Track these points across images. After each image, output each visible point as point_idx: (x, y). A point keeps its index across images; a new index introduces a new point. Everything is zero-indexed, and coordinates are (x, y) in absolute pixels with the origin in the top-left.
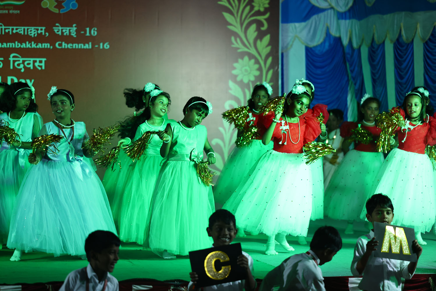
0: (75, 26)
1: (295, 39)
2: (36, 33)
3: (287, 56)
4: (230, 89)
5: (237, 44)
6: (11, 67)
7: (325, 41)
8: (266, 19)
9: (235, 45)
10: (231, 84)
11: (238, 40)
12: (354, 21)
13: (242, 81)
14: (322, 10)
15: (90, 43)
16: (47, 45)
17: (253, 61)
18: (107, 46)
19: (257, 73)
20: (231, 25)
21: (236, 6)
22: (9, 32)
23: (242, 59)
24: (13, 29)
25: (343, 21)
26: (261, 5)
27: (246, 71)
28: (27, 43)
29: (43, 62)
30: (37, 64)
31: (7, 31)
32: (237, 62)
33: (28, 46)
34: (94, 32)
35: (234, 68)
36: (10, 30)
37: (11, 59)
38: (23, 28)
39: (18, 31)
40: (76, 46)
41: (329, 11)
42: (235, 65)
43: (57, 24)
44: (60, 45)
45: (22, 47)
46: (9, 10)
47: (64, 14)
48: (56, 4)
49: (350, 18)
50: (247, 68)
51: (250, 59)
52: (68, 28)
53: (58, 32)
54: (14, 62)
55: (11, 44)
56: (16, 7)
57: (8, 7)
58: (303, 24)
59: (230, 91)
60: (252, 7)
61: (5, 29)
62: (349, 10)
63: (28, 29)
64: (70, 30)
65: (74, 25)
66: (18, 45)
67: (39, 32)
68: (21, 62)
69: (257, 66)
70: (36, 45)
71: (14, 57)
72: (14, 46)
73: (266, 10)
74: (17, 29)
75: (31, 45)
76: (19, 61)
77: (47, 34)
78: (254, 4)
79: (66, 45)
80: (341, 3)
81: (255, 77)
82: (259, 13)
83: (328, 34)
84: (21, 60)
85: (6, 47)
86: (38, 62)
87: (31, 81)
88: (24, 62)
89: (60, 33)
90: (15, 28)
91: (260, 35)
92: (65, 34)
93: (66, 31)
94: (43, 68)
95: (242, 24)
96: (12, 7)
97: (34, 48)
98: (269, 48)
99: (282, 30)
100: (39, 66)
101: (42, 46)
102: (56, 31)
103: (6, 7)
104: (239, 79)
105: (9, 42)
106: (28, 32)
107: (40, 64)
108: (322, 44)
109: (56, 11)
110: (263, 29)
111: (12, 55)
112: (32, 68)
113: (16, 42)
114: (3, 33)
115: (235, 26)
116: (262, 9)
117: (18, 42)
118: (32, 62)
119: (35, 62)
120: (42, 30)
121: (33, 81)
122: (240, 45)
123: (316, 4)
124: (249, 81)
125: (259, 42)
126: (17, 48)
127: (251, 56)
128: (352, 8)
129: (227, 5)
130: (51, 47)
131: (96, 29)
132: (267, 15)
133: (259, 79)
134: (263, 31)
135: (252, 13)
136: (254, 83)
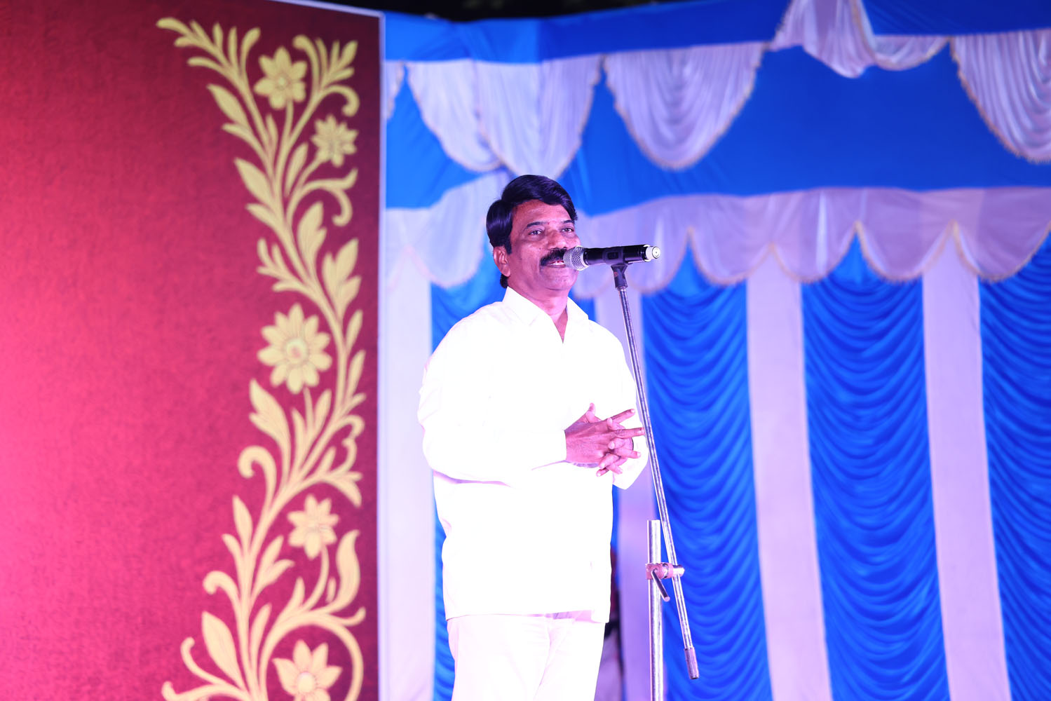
4: (257, 412)
5: (272, 266)
8: (347, 192)
9: (269, 269)
10: (257, 394)
11: (276, 251)
13: (284, 387)
17: (313, 322)
19: (324, 362)
20: (255, 200)
21: (270, 139)
23: (286, 312)
26: (338, 144)
27: (297, 351)
32: (271, 322)
35: (265, 343)
42: (268, 332)
50: (300, 344)
51: (306, 316)
59: (253, 419)
60: (312, 152)
69: (323, 340)
73: (349, 162)
78: (316, 140)
81: (320, 373)
82: (328, 171)
91: (333, 243)
95: (286, 203)
98: (356, 283)
104: (276, 379)
110: (339, 221)
115: (268, 208)
116: (338, 160)
122: (281, 269)
124: (305, 386)
125: (328, 262)
127: (310, 309)
129: (247, 135)
132: (351, 179)
133: (328, 380)
134: (339, 229)
135: (314, 166)
136: (316, 393)
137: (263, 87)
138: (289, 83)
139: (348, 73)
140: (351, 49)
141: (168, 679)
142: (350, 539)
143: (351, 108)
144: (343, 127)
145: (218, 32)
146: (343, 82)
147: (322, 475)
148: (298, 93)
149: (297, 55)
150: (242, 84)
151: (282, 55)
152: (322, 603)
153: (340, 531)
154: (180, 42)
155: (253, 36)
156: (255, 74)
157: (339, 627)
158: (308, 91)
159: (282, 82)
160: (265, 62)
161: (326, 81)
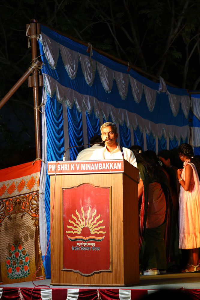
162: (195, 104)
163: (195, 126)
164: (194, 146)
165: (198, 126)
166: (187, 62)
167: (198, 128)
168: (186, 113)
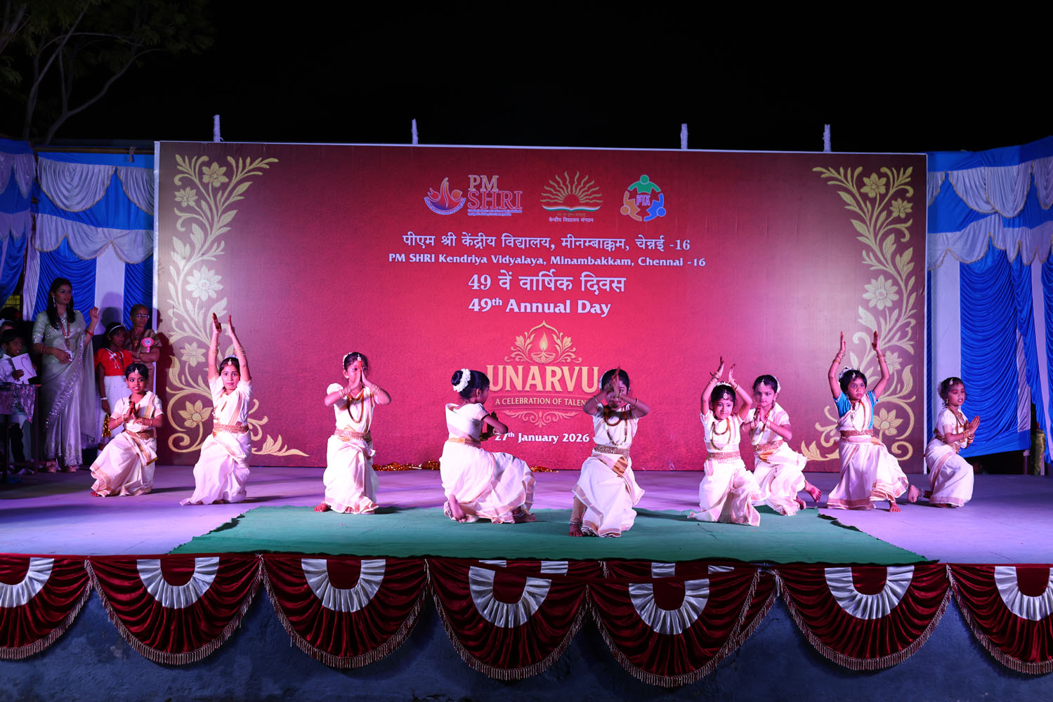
0: (663, 238)
1: (946, 254)
2: (614, 246)
3: (935, 275)
4: (861, 318)
5: (869, 260)
6: (583, 289)
7: (986, 255)
8: (907, 228)
9: (868, 262)
10: (861, 311)
11: (871, 254)
12: (1024, 228)
13: (875, 307)
14: (984, 216)
15: (681, 259)
16: (627, 262)
17: (890, 281)
18: (702, 263)
19: (896, 297)
20: (861, 235)
21: (868, 211)
22: (580, 244)
23: (877, 279)
24: (585, 242)
25: (1011, 229)
26: (902, 209)
27: (881, 294)
28: (603, 258)
29: (623, 282)
30: (614, 285)
31: (578, 243)
32: (869, 283)
33: (604, 262)
34: (687, 246)
35: (867, 291)
36: (582, 243)
37: (583, 279)
38: (597, 240)
39: (591, 244)
40: (663, 262)
41: (993, 216)
42: (867, 287)
43: (640, 236)
44: (644, 261)
45: (596, 263)
46: (580, 218)
47: (648, 222)
48: (639, 210)
49: (1019, 226)
50: (883, 291)
51: (886, 279)
52: (654, 241)
53: (641, 245)
54: (586, 282)
55: (582, 260)
56: (589, 214)
57: (580, 214)
58: (958, 234)
59: (860, 320)
60: (890, 213)
61: (575, 241)
62: (1019, 215)
63: (603, 242)
64: (656, 242)
65: (661, 237)
66: (591, 262)
67: (618, 245)
68: (595, 282)
69: (895, 288)
70: (614, 262)
71: (586, 276)
72: (586, 263)
73: (908, 217)
74: (590, 242)
75: (607, 262)
76: (593, 281)
77: (627, 247)
78: (891, 208)
79: (651, 261)
80: (1010, 205)
81: (893, 301)
82: (898, 220)
83: (991, 246)
84: (595, 279)
85: (576, 263)
86: (616, 282)
87: (607, 307)
88: (598, 282)
89: (643, 246)
90: (587, 240)
91: (900, 249)
92: (650, 248)
93: (652, 244)
94: (623, 290)
95: (876, 236)
96: (584, 214)
97: (611, 265)
98: (912, 264)
99: (929, 242)
100: (617, 287)
101: (621, 262)
102: (638, 243)
103: (577, 214)
104: (871, 304)
105: (580, 258)
106: (603, 245)
107: (619, 285)
108: (982, 258)
109: (639, 219)
110: (903, 240)
111: (583, 274)
112: (608, 290)
113: (589, 258)
114: (573, 247)
115: (867, 237)
116: (903, 216)
117: (591, 258)
118: (608, 283)
119: (612, 282)
120: (621, 242)
121: (609, 305)
122: (874, 262)
123: (976, 208)
124: (885, 307)
125: (898, 257)
126: (590, 265)
127: (888, 276)
128: (1022, 211)
129: (857, 210)
130: (633, 264)
131: (689, 242)
132: (910, 223)
133: (898, 304)
134: (904, 243)
135: (890, 219)
136: (891, 310)
137: (864, 190)
138: (878, 187)
139: (910, 179)
140: (910, 170)
141: (818, 421)
142: (908, 368)
143: (909, 195)
144: (906, 202)
145: (842, 170)
146: (905, 184)
147: (894, 342)
148: (883, 190)
149: (881, 175)
150: (855, 190)
151: (874, 176)
152: (894, 393)
153: (903, 365)
154: (823, 176)
155: (859, 170)
156: (860, 184)
157: (902, 403)
158: (888, 190)
159: (874, 187)
160: (865, 180)
161: (896, 185)
162: (45, 170)
163: (44, 212)
164: (40, 249)
165: (49, 213)
166: (34, 89)
167: (49, 216)
168: (24, 189)
